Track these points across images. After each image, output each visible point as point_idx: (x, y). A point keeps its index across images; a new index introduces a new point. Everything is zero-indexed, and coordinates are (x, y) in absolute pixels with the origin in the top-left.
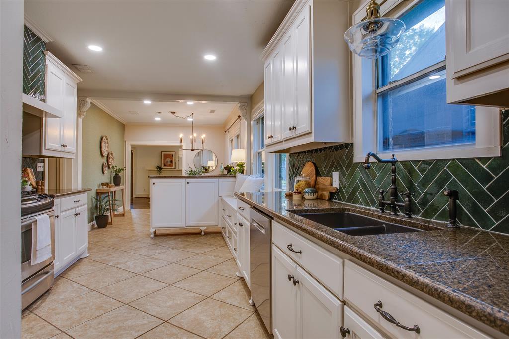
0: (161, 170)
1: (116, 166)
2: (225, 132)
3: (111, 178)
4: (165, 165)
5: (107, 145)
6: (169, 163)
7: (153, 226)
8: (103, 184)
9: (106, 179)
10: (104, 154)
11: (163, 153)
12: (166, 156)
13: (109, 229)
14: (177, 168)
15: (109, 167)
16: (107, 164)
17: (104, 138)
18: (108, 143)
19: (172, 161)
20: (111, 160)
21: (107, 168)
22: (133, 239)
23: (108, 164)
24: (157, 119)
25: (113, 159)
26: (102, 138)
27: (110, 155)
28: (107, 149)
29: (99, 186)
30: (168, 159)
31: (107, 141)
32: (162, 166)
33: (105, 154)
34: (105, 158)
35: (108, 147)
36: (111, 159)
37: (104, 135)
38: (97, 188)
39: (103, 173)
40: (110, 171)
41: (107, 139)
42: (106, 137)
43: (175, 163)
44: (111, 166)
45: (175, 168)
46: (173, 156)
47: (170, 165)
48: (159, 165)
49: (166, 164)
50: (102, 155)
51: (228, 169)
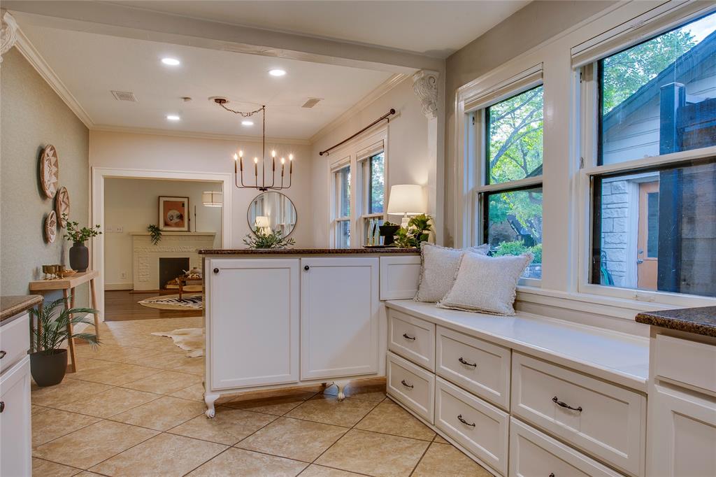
0: (159, 234)
1: (75, 224)
2: (321, 154)
3: (63, 253)
4: (166, 224)
5: (54, 169)
6: (176, 220)
7: (215, 386)
8: (47, 269)
9: (51, 254)
10: (48, 192)
11: (162, 200)
12: (169, 206)
13: (72, 389)
14: (192, 229)
15: (59, 226)
16: (54, 218)
17: (48, 151)
18: (56, 164)
19: (181, 217)
20: (62, 208)
21: (54, 228)
22: (159, 426)
23: (58, 217)
24: (173, 118)
25: (68, 206)
26: (41, 152)
27: (61, 196)
28: (54, 179)
29: (36, 274)
30: (175, 213)
31: (53, 160)
32: (162, 227)
33: (50, 191)
34: (50, 202)
35: (56, 174)
36: (64, 206)
37: (46, 143)
38: (31, 280)
39: (46, 239)
40: (61, 236)
41: (55, 155)
42: (53, 148)
43: (189, 220)
44: (64, 223)
45: (189, 231)
46: (183, 205)
47: (177, 225)
48: (154, 223)
49: (170, 223)
50: (43, 194)
51: (389, 231)
